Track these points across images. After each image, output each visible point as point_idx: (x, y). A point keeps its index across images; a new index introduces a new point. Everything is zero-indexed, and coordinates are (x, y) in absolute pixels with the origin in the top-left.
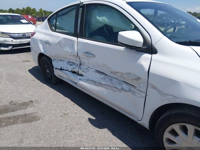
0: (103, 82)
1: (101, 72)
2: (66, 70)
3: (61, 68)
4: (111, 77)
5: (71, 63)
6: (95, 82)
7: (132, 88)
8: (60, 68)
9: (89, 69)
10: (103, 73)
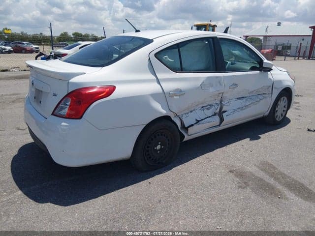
0: (247, 103)
1: (241, 98)
2: (206, 118)
3: (196, 120)
4: (250, 97)
5: (207, 107)
6: (242, 108)
7: (265, 96)
8: (195, 122)
9: (231, 101)
10: (243, 97)
